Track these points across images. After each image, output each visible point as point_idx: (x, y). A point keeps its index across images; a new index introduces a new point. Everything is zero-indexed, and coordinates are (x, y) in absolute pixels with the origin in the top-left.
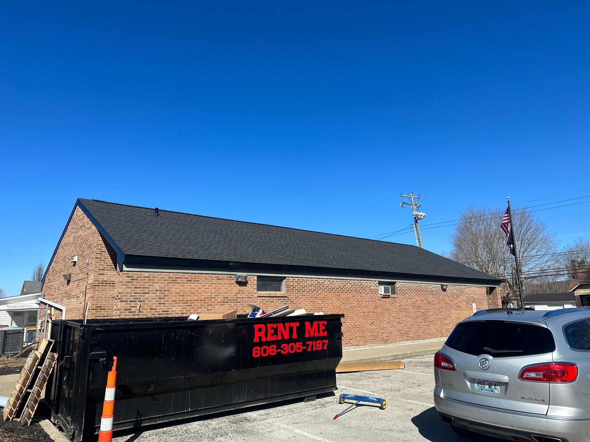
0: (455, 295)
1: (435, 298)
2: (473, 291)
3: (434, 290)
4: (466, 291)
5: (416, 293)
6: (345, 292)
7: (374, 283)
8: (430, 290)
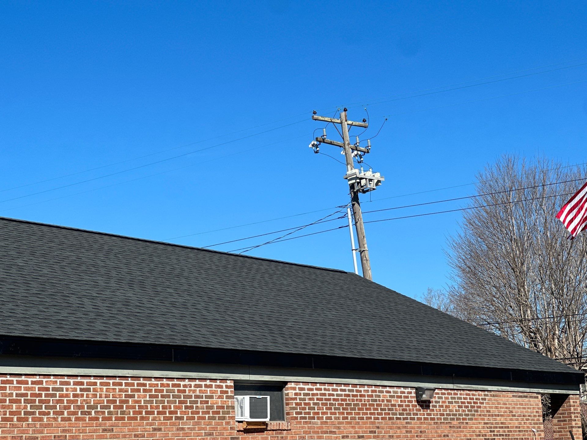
0: (453, 419)
1: (399, 428)
2: (506, 408)
3: (395, 405)
4: (485, 407)
5: (343, 413)
6: (130, 418)
7: (221, 387)
8: (386, 405)
